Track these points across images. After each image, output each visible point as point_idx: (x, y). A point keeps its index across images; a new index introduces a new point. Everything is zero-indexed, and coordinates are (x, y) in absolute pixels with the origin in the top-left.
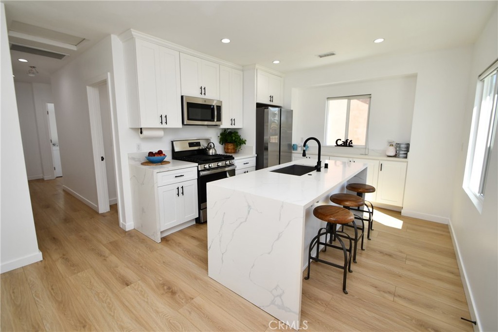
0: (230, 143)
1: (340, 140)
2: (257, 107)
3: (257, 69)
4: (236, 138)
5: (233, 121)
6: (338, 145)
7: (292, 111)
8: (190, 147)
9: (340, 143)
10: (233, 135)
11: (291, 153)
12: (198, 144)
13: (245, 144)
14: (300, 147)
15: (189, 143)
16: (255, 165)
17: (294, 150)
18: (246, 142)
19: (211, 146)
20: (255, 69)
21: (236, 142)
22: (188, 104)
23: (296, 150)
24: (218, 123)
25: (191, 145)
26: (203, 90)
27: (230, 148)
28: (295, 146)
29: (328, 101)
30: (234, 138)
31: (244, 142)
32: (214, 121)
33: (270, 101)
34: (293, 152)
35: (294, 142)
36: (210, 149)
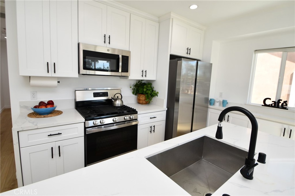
0: (142, 94)
1: (270, 99)
2: (171, 59)
3: (172, 19)
4: (147, 90)
5: (144, 73)
6: (265, 105)
7: (211, 64)
8: (94, 97)
9: (268, 102)
10: (145, 86)
11: (208, 107)
12: (105, 94)
13: (157, 96)
14: (218, 102)
15: (94, 93)
16: (165, 119)
17: (211, 105)
18: (158, 95)
19: (118, 97)
20: (170, 19)
21: (147, 94)
22: (84, 51)
23: (214, 104)
24: (124, 74)
25: (96, 95)
26: (107, 39)
27: (141, 99)
28: (212, 101)
29: (255, 53)
30: (145, 90)
31: (156, 94)
32: (118, 71)
33: (187, 53)
34: (210, 106)
35: (211, 97)
36: (116, 100)
